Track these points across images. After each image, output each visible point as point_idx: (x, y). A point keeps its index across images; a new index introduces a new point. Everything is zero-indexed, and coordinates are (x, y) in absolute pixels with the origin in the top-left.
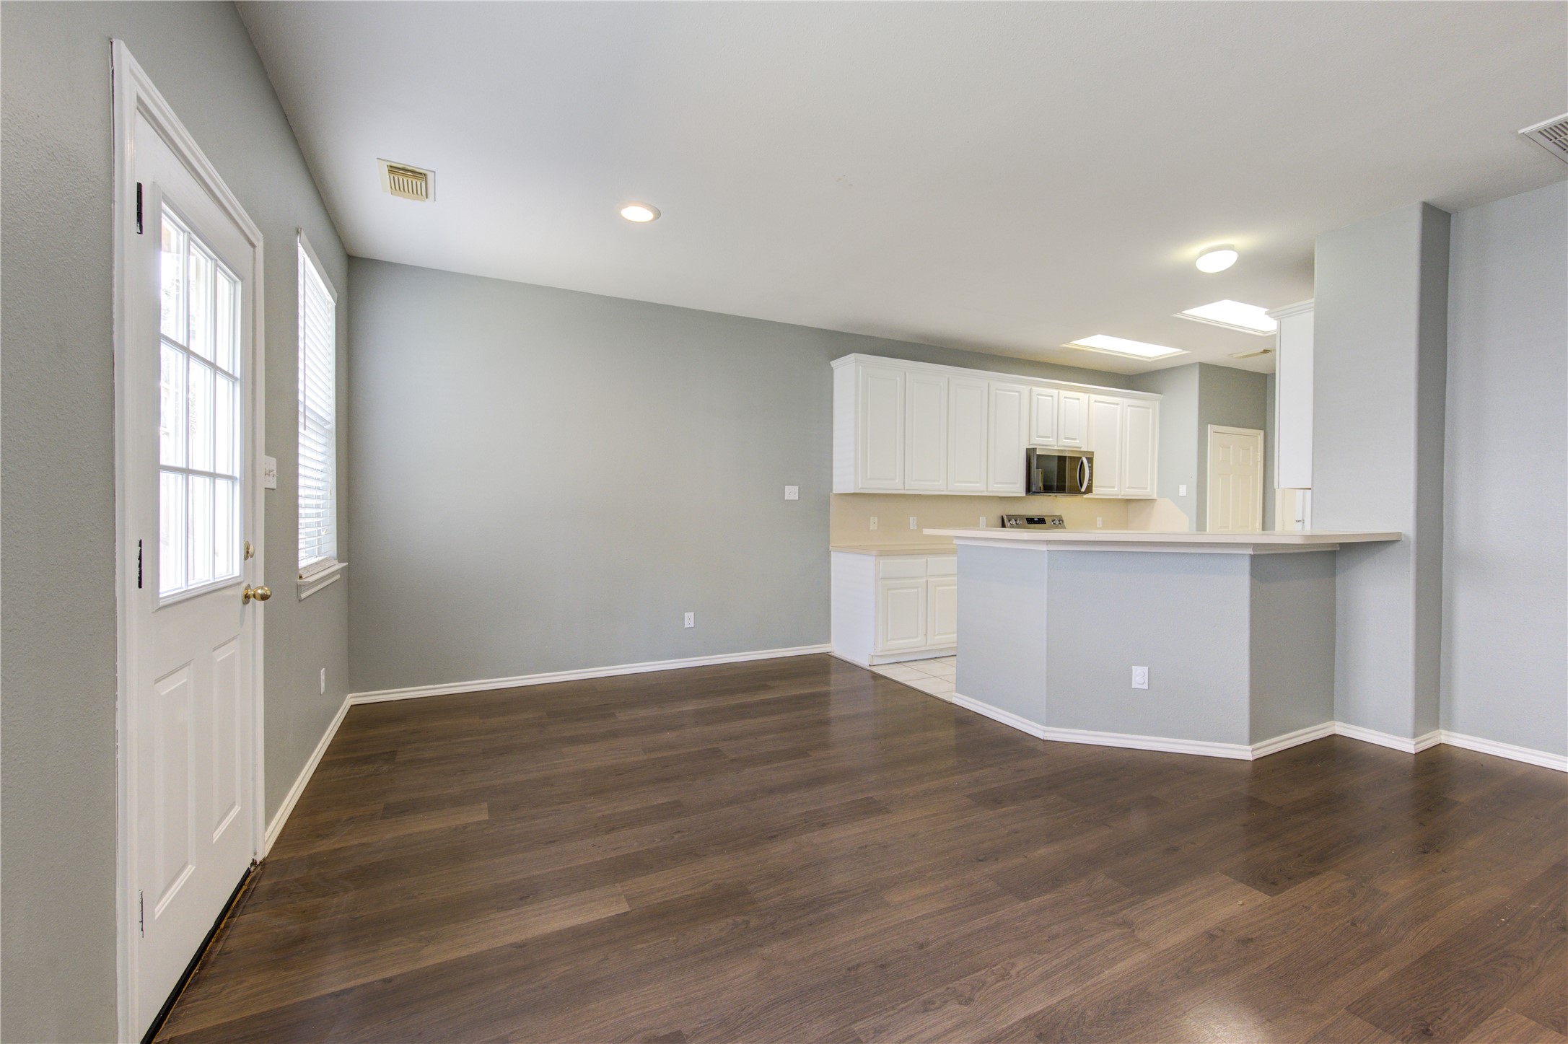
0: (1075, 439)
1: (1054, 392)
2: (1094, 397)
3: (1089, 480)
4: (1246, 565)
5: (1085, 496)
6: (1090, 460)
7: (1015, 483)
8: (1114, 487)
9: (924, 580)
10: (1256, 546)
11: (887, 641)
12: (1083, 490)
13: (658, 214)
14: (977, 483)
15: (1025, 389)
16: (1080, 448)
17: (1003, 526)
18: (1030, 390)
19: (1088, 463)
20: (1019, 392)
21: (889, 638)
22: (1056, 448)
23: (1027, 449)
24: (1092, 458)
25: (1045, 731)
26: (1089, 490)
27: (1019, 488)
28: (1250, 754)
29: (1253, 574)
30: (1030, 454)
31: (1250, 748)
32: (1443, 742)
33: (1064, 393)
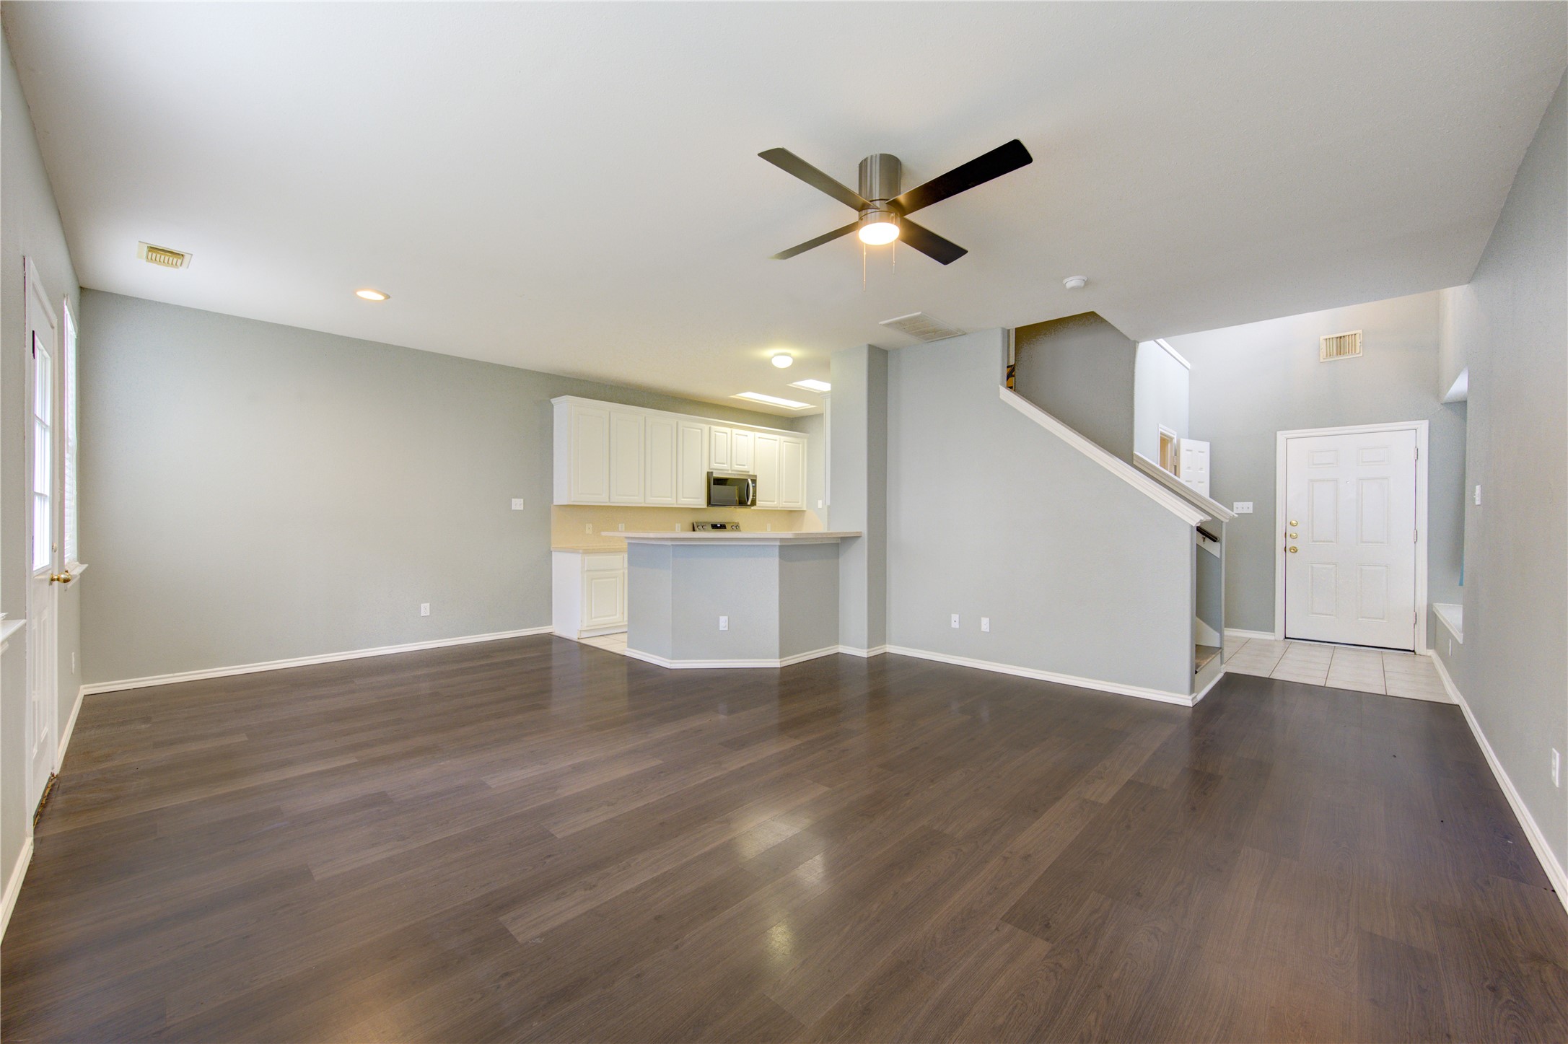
0: (744, 465)
1: (727, 430)
2: (759, 434)
3: (753, 496)
4: (777, 551)
5: (753, 508)
6: (754, 481)
7: (698, 498)
8: (774, 502)
9: (622, 571)
10: (781, 539)
11: (592, 619)
12: (749, 503)
13: (387, 297)
14: (669, 497)
15: (706, 427)
16: (748, 472)
17: (694, 530)
18: (710, 428)
19: (753, 483)
20: (701, 429)
21: (593, 616)
22: (730, 472)
23: (708, 473)
24: (755, 480)
25: (671, 663)
26: (754, 503)
27: (702, 502)
28: (779, 664)
29: (781, 557)
30: (709, 474)
31: (779, 660)
32: (887, 651)
33: (735, 431)
